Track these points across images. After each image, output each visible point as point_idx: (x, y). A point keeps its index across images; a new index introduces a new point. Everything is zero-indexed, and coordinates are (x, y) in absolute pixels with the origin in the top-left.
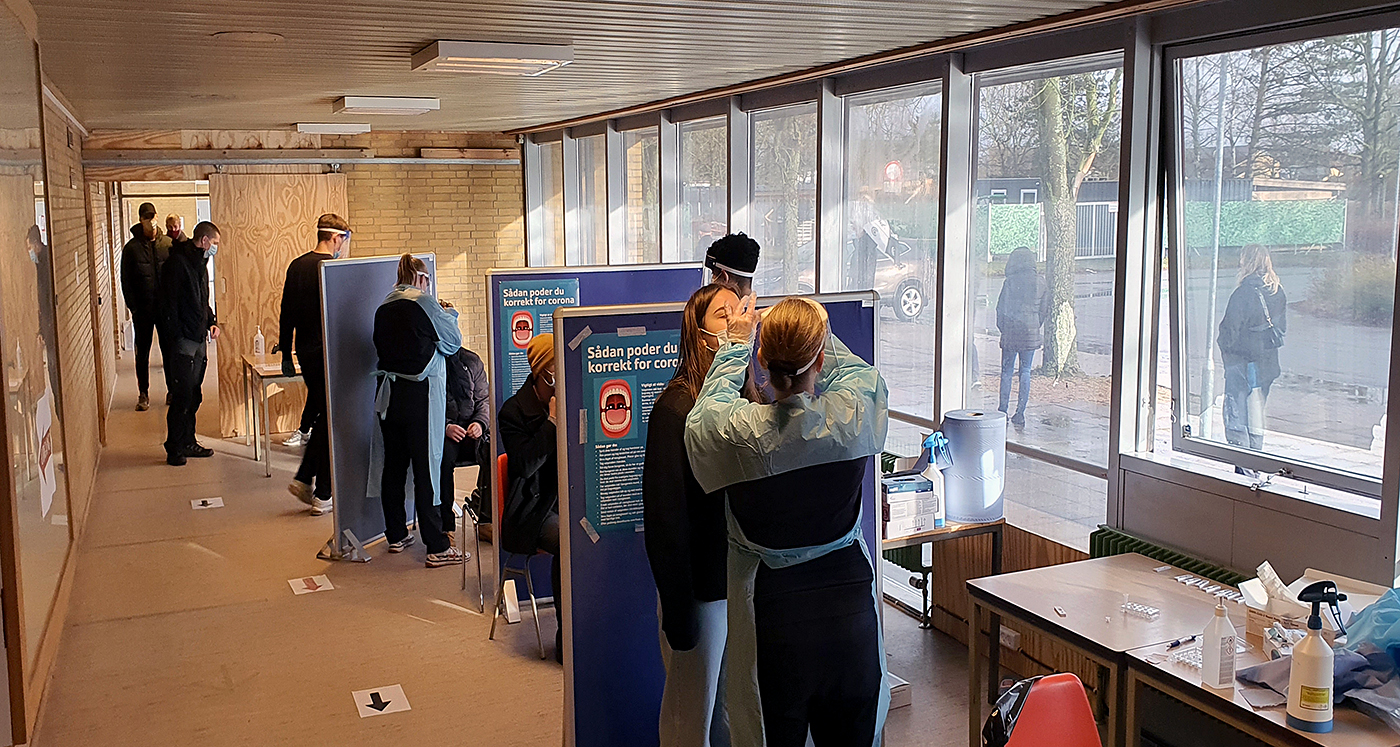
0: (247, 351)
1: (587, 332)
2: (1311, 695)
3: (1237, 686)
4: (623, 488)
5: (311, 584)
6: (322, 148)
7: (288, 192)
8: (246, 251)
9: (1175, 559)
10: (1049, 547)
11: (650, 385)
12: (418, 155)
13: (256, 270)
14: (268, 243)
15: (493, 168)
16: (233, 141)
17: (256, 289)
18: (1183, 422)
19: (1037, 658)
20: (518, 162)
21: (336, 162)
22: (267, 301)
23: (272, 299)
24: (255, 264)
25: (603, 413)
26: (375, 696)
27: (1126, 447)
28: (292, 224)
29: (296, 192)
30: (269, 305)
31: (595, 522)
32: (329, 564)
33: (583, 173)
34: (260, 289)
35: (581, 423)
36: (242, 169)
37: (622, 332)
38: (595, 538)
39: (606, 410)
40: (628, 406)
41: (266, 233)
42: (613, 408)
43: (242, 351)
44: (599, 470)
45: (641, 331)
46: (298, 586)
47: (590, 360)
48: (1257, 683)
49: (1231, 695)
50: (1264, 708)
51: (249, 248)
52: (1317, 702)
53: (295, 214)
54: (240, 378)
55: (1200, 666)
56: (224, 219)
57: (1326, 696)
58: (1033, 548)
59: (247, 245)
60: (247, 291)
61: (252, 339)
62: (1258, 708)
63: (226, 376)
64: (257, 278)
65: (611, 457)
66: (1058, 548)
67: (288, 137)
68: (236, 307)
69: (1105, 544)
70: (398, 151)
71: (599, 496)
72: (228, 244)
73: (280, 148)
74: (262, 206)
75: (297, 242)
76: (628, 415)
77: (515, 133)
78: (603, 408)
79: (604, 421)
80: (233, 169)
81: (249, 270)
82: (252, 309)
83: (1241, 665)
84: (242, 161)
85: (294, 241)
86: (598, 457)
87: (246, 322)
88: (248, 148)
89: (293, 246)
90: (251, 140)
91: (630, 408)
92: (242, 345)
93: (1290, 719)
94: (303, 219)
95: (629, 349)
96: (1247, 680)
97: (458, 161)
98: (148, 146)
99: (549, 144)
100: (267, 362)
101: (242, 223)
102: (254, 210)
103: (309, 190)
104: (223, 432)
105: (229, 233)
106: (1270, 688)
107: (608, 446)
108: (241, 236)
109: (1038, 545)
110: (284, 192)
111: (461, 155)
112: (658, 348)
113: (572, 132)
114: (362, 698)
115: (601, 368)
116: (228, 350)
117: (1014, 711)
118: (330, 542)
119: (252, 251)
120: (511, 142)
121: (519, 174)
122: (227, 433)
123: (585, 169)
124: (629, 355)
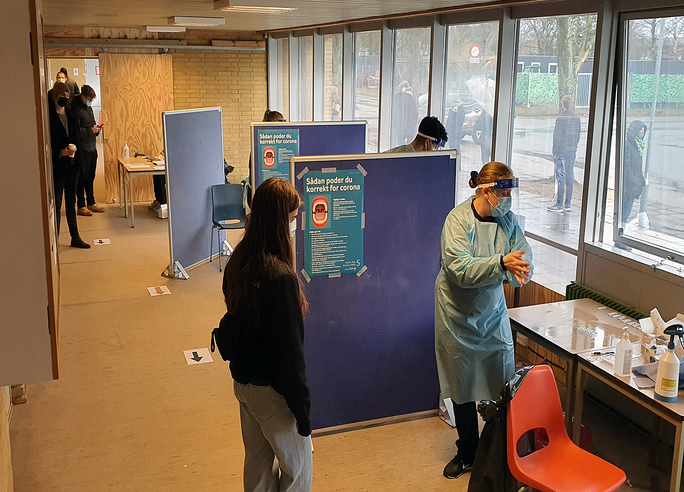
0: (120, 154)
1: (306, 170)
2: (667, 383)
3: (632, 376)
4: (323, 254)
5: (159, 291)
6: (159, 39)
7: (140, 64)
8: (119, 98)
9: (609, 303)
10: (546, 291)
11: (338, 200)
12: (210, 44)
13: (124, 108)
14: (130, 94)
15: (251, 53)
16: (112, 34)
17: (124, 120)
18: (620, 226)
19: (536, 351)
20: (264, 49)
21: (166, 48)
22: (130, 127)
23: (132, 126)
24: (124, 105)
25: (314, 214)
26: (195, 354)
27: (588, 240)
28: (143, 83)
29: (145, 65)
30: (131, 129)
31: (308, 271)
32: (168, 279)
33: (300, 58)
34: (126, 120)
35: (303, 219)
36: (116, 50)
37: (324, 170)
38: (309, 280)
39: (315, 213)
40: (326, 210)
41: (129, 88)
42: (319, 212)
43: (117, 155)
44: (311, 244)
45: (333, 170)
46: (152, 291)
47: (308, 185)
48: (642, 375)
49: (629, 381)
50: (644, 388)
51: (120, 96)
52: (670, 387)
53: (144, 77)
54: (116, 170)
55: (614, 364)
56: (107, 79)
57: (675, 384)
58: (537, 290)
59: (119, 94)
60: (119, 121)
61: (122, 149)
62: (641, 388)
63: (109, 169)
64: (125, 114)
65: (317, 237)
66: (550, 292)
67: (141, 32)
68: (114, 130)
69: (574, 292)
70: (199, 42)
71: (311, 258)
72: (109, 94)
73: (136, 38)
74: (127, 72)
75: (146, 94)
76: (327, 215)
77: (263, 33)
78: (314, 211)
79: (314, 218)
80: (111, 50)
81: (120, 109)
82: (122, 131)
83: (635, 364)
84: (116, 46)
85: (144, 93)
86: (311, 238)
87: (119, 138)
88: (120, 38)
89: (144, 96)
90: (121, 33)
91: (327, 212)
92: (117, 151)
93: (656, 395)
94: (149, 80)
95: (327, 180)
96: (638, 373)
97: (232, 48)
98: (66, 36)
99: (281, 39)
100: (131, 163)
101: (116, 81)
102: (123, 75)
103: (152, 64)
104: (107, 200)
105: (110, 87)
106: (649, 378)
107: (316, 232)
108: (116, 89)
109: (539, 289)
110: (139, 64)
111: (233, 44)
112: (343, 179)
113: (295, 34)
114: (189, 355)
115: (313, 190)
116: (109, 154)
117: (517, 385)
118: (168, 268)
119: (122, 98)
120: (260, 37)
121: (264, 56)
122: (109, 200)
123: (301, 56)
124: (327, 183)
